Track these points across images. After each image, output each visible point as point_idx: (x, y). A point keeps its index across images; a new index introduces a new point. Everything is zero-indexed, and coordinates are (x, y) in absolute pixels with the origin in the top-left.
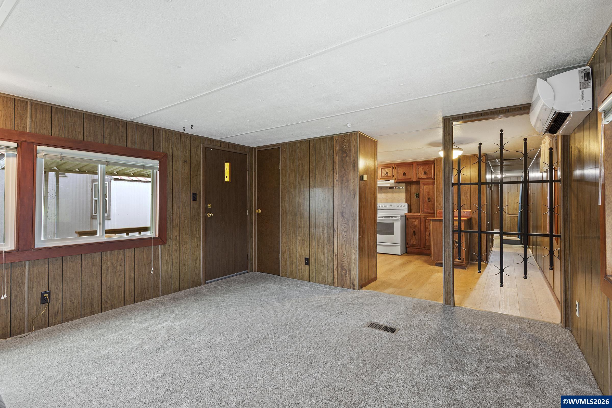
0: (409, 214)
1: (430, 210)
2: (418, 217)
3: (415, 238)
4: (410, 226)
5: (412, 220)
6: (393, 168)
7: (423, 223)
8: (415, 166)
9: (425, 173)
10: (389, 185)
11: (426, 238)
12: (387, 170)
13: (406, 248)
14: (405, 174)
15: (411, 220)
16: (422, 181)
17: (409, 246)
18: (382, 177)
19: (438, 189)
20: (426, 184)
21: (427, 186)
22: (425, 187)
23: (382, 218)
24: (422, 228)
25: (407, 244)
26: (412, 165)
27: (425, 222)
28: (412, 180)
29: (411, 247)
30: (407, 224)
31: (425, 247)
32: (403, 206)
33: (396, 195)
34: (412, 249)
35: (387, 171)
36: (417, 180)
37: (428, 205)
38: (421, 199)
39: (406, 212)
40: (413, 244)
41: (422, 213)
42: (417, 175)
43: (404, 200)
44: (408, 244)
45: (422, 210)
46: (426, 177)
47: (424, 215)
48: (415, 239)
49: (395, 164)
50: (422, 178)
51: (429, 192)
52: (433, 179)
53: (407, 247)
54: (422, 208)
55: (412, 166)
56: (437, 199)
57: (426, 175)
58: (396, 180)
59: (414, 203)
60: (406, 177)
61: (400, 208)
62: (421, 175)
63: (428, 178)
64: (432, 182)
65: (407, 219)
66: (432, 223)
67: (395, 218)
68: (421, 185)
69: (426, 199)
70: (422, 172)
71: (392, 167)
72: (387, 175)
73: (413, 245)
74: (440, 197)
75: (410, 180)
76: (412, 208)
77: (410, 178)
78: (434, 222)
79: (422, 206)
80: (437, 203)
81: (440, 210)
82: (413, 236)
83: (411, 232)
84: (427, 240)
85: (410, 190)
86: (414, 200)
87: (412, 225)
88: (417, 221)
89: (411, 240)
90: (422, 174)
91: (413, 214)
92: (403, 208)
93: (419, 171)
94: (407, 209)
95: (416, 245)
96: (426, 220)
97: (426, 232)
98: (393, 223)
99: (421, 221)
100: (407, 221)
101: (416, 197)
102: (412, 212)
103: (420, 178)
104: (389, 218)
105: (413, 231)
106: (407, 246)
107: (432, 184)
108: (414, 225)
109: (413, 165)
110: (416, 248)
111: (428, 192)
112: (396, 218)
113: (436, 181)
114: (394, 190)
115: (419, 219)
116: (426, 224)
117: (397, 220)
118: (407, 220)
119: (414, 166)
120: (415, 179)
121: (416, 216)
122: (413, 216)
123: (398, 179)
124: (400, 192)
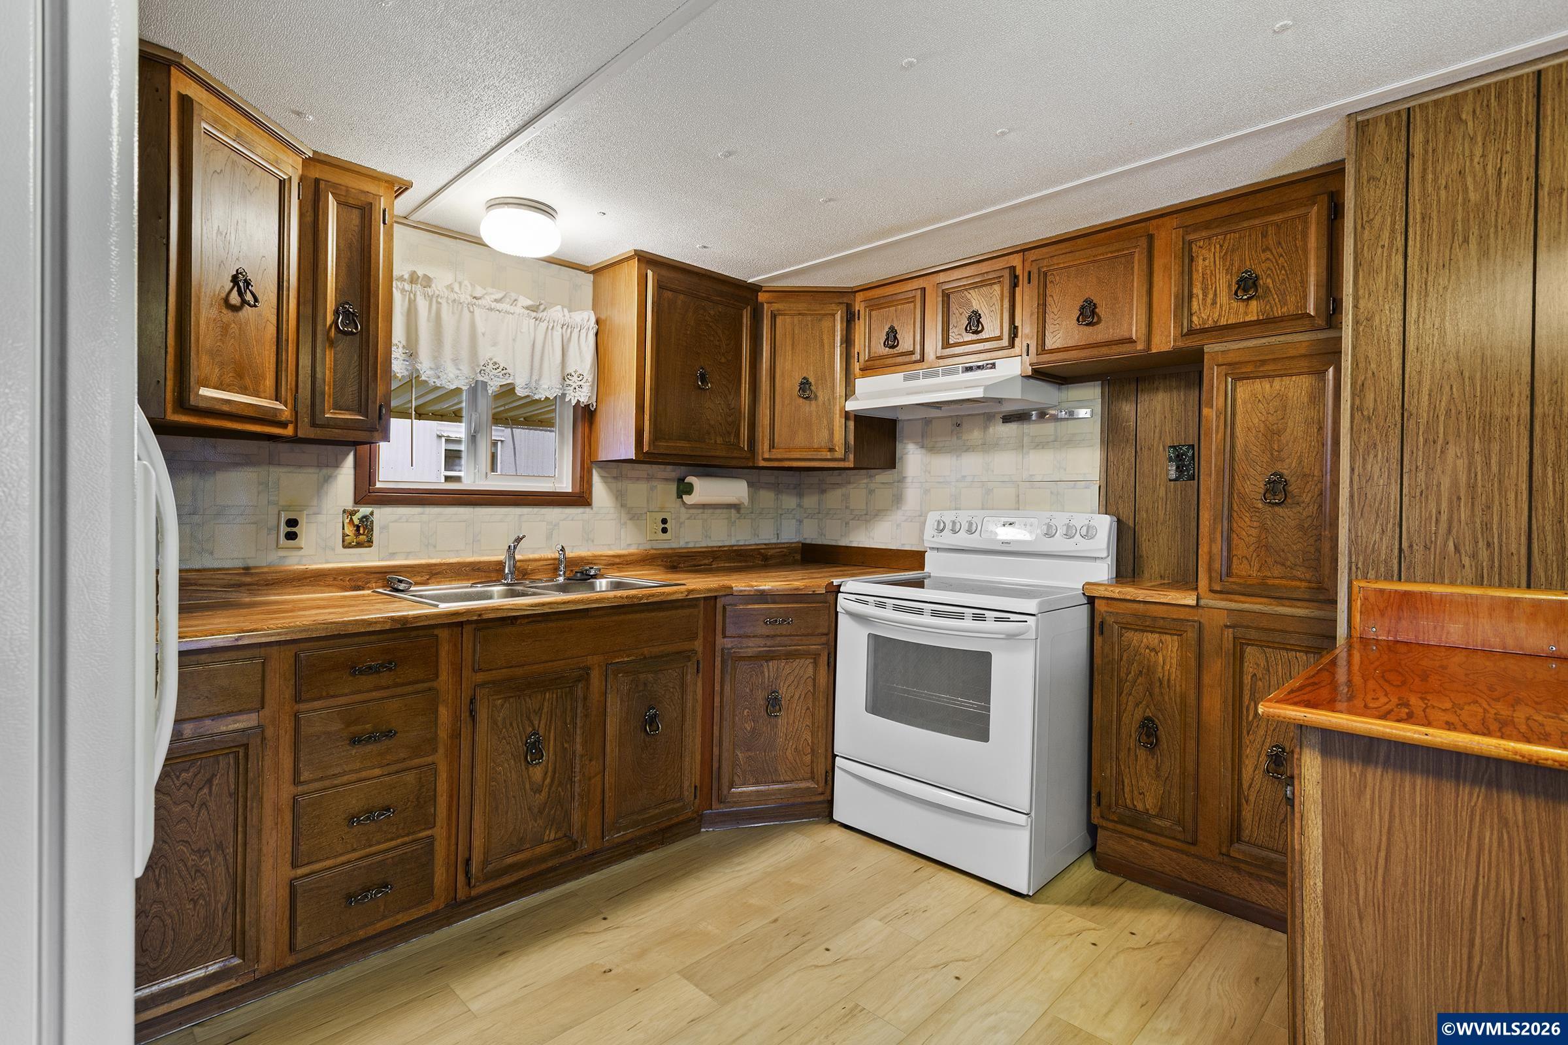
0: (1130, 592)
1: (1278, 571)
2: (1176, 614)
3: (1158, 768)
4: (1123, 675)
5: (1134, 638)
6: (1016, 277)
7: (1216, 668)
8: (1167, 237)
9: (1247, 286)
10: (978, 393)
11: (1245, 785)
12: (977, 301)
13: (1092, 830)
14: (1093, 313)
15: (1129, 634)
16: (1218, 347)
17: (1108, 819)
18: (946, 344)
19: (1370, 396)
20: (1249, 369)
21: (1263, 387)
22: (1244, 391)
23: (920, 612)
24: (1214, 705)
25: (1094, 801)
26: (1143, 242)
27: (1238, 658)
28: (1140, 346)
29: (1120, 827)
30: (1098, 661)
31: (1233, 854)
32: (1084, 532)
33: (1041, 463)
34: (1133, 842)
35: (976, 306)
36: (1180, 344)
37: (1263, 528)
38: (1209, 481)
39: (1102, 572)
40: (1140, 807)
41: (1217, 587)
42: (1179, 307)
43: (1092, 495)
44: (1104, 801)
45: (1217, 565)
46: (1253, 311)
47: (1233, 605)
48: (1158, 776)
49: (1024, 250)
50: (1223, 322)
51: (1279, 433)
52: (1321, 322)
53: (1095, 821)
54: (1216, 549)
55: (1145, 246)
56: (1361, 479)
57: (1254, 303)
58: (1033, 356)
59: (1161, 513)
60: (1100, 333)
61: (1059, 544)
62: (1214, 303)
63: (1267, 324)
64: (1303, 351)
65: (1102, 624)
67: (997, 620)
68: (1213, 375)
69: (1253, 485)
70: (1223, 284)
71: (1006, 273)
72: (976, 332)
73: (1136, 820)
74: (1395, 466)
75: (1126, 348)
76: (1145, 547)
77: (1126, 335)
79: (1218, 535)
80: (1352, 516)
81: (1388, 578)
82: (1142, 754)
83: (1126, 719)
84: (1252, 798)
85: (1132, 424)
86: (1162, 492)
87: (1135, 668)
88: (1172, 644)
89: (1126, 781)
90: (1224, 298)
91: (1141, 594)
92: (1078, 545)
93: (1197, 277)
94: (1104, 554)
95: (1158, 822)
96: (1249, 649)
97: (1246, 740)
98: (984, 659)
99: (1207, 646)
100: (1098, 640)
101: (1173, 474)
102: (1146, 575)
103: (1203, 331)
104: (960, 616)
105: (1138, 715)
106: (1096, 812)
107: (1304, 363)
108: (1148, 671)
109: (1151, 238)
110: (1161, 840)
111: (1272, 434)
112: (1007, 620)
113: (1356, 322)
114: (1032, 429)
115: (1191, 635)
116: (1247, 679)
117: (1011, 636)
118: (1102, 633)
119: (1158, 244)
120: (1165, 340)
121: (1164, 607)
122: (1148, 606)
123: (1042, 349)
124: (1070, 442)
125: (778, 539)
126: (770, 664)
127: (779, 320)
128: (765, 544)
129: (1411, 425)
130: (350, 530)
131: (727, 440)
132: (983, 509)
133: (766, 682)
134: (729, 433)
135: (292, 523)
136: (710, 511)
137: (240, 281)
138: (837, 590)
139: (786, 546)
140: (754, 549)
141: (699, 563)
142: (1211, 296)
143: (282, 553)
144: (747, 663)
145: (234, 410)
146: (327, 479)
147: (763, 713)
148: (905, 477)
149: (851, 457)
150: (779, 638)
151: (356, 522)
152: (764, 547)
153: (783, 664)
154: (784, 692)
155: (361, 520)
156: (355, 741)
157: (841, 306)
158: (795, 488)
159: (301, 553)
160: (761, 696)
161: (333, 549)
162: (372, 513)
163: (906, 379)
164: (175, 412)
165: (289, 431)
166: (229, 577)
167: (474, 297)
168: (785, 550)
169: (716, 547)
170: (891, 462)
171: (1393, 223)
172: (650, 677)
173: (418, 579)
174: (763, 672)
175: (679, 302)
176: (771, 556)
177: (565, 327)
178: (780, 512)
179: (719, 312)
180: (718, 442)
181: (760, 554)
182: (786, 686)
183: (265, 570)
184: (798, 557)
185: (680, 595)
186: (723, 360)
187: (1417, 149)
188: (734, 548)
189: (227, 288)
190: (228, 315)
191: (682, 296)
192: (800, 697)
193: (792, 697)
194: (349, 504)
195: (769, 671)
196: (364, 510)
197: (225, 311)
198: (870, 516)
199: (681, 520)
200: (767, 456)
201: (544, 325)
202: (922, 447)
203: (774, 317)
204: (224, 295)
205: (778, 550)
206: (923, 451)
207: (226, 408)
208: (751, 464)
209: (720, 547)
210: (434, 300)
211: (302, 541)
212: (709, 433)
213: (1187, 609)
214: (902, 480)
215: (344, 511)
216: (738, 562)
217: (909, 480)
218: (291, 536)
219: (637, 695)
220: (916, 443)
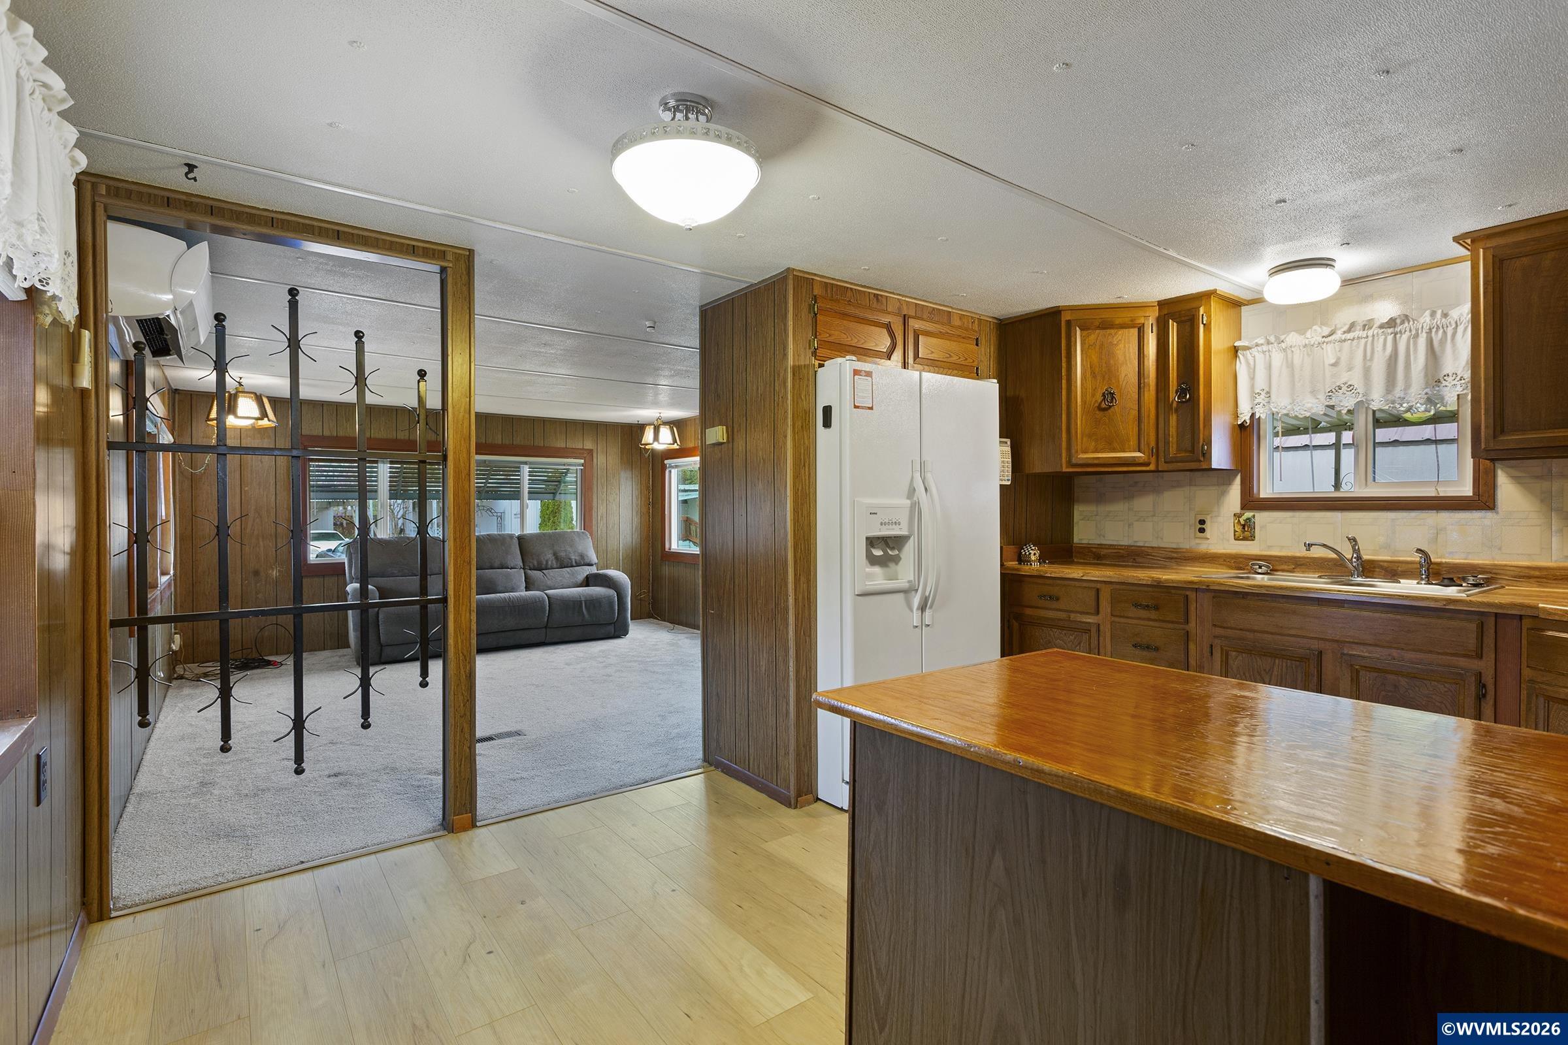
130: (1239, 528)
135: (1202, 522)
137: (1109, 396)
143: (1198, 541)
145: (1101, 462)
146: (1224, 493)
151: (1243, 522)
155: (1245, 521)
156: (1135, 646)
159: (1208, 542)
161: (1228, 541)
162: (1254, 516)
164: (1067, 467)
165: (1152, 467)
166: (1166, 553)
167: (1323, 337)
173: (1285, 567)
175: (1546, 264)
177: (1434, 330)
183: (1184, 550)
189: (1099, 401)
190: (1099, 414)
191: (1552, 255)
194: (1238, 510)
196: (1248, 514)
197: (1097, 412)
201: (1405, 337)
204: (1097, 405)
207: (1096, 462)
210: (1289, 352)
211: (1208, 534)
215: (1235, 515)
218: (1202, 530)
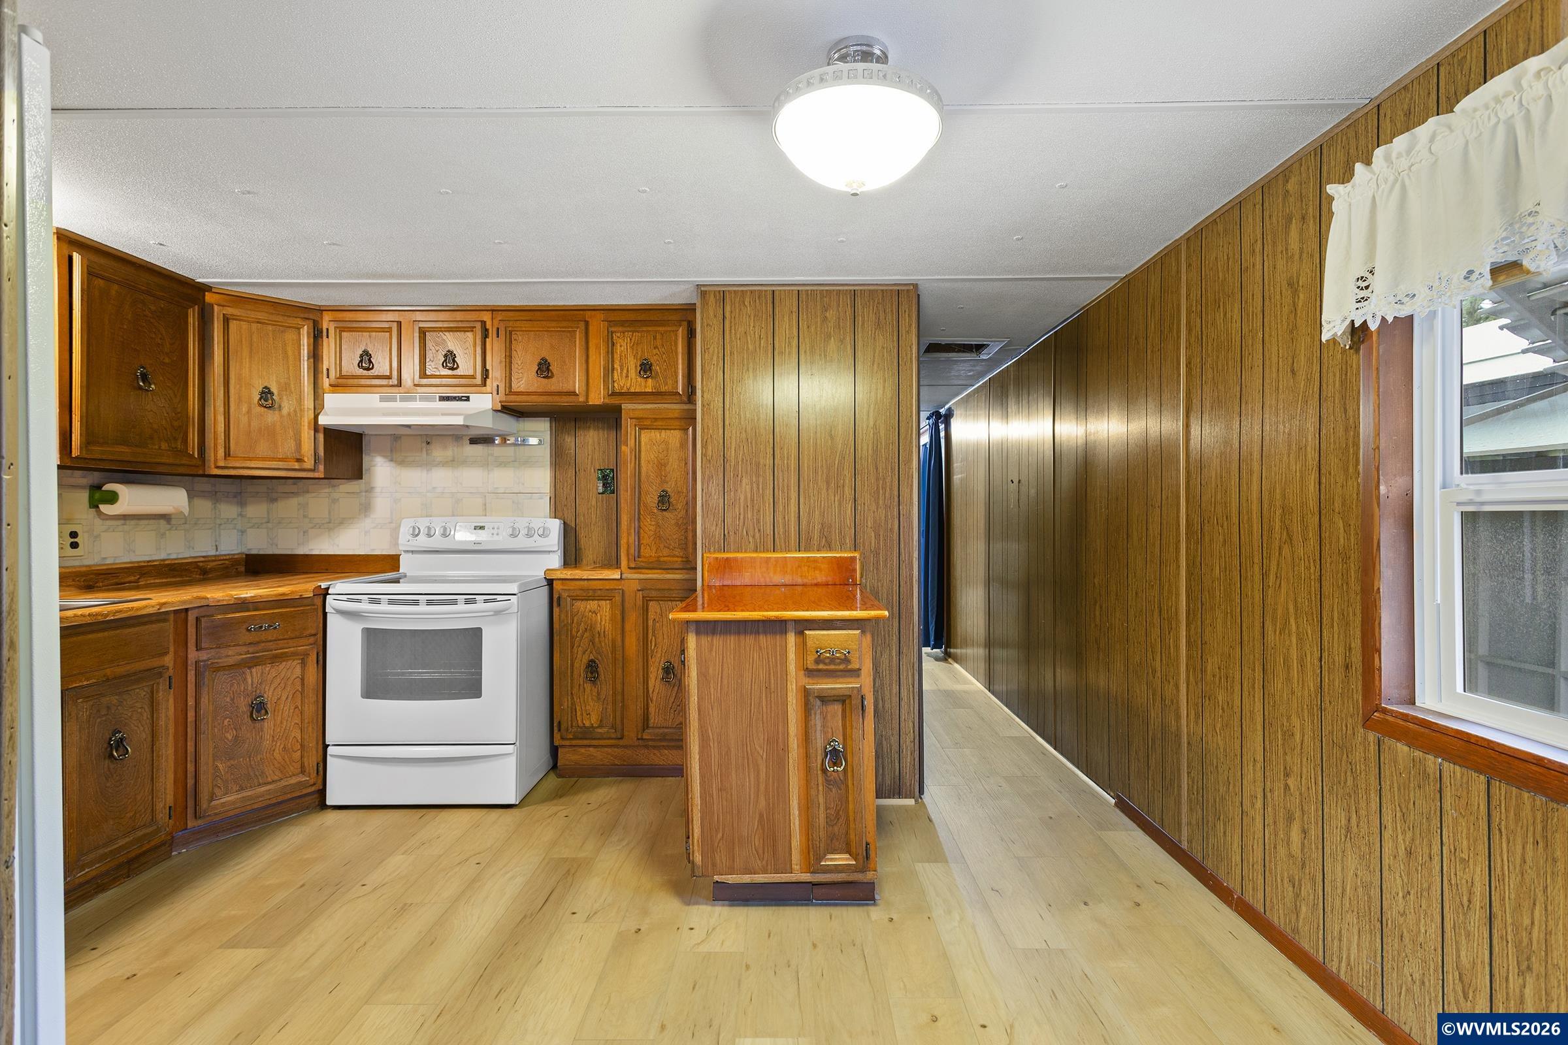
0: (569, 574)
1: (666, 552)
2: (608, 586)
3: (599, 694)
4: (574, 633)
5: (581, 605)
6: (487, 330)
7: (633, 618)
8: (598, 326)
9: (646, 368)
10: (459, 421)
11: (651, 690)
12: (452, 342)
13: (554, 751)
14: (548, 369)
15: (578, 604)
16: (630, 406)
17: (567, 739)
18: (423, 375)
19: (710, 448)
20: (648, 423)
21: (656, 435)
22: (646, 436)
23: (416, 603)
24: (632, 644)
25: (556, 729)
26: (582, 325)
27: (646, 610)
28: (581, 399)
29: (574, 742)
30: (556, 626)
31: (645, 737)
32: (541, 532)
33: (503, 478)
34: (583, 750)
35: (451, 346)
36: (607, 401)
37: (658, 525)
38: (625, 495)
39: (554, 561)
40: (587, 724)
41: (633, 565)
42: (606, 376)
43: (545, 504)
44: (562, 727)
45: (632, 551)
46: (649, 386)
47: (642, 576)
48: (599, 699)
49: (494, 310)
50: (632, 390)
51: (665, 465)
52: (685, 399)
53: (556, 743)
54: (631, 540)
55: (583, 328)
56: (707, 494)
57: (650, 380)
58: (502, 397)
59: (593, 516)
60: (554, 385)
61: (521, 542)
62: (627, 376)
63: (657, 395)
64: (676, 415)
65: (559, 598)
66: (698, 646)
67: (486, 601)
68: (628, 424)
69: (652, 500)
70: (632, 365)
71: (478, 325)
72: (452, 369)
73: (586, 734)
74: (721, 489)
75: (572, 398)
76: (583, 542)
77: (572, 390)
78: (705, 640)
79: (633, 531)
80: (703, 516)
81: (720, 551)
82: (588, 686)
83: (576, 665)
84: (654, 699)
85: (572, 451)
86: (594, 502)
87: (582, 627)
88: (605, 605)
89: (578, 708)
90: (633, 374)
91: (586, 575)
92: (538, 542)
93: (617, 357)
94: (556, 549)
95: (599, 730)
96: (651, 603)
97: (650, 662)
98: (480, 630)
99: (627, 605)
100: (556, 610)
101: (601, 489)
102: (584, 562)
103: (621, 394)
104: (454, 602)
105: (585, 660)
106: (557, 736)
107: (677, 423)
108: (590, 628)
109: (587, 323)
110: (602, 742)
111: (661, 465)
112: (494, 601)
113: (703, 406)
114: (496, 451)
115: (618, 599)
116: (650, 623)
117: (497, 613)
118: (559, 605)
119: (592, 329)
120: (598, 397)
121: (601, 582)
122: (590, 582)
123: (510, 392)
124: (527, 463)
125: (217, 550)
126: (254, 670)
127: (233, 325)
128: (203, 557)
129: (727, 466)
131: (173, 446)
132: (453, 516)
133: (250, 688)
134: (175, 439)
136: (133, 522)
138: (325, 593)
139: (228, 557)
140: (191, 562)
141: (123, 581)
142: (625, 371)
144: (227, 673)
147: (247, 719)
148: (372, 488)
149: (321, 467)
150: (263, 645)
152: (202, 559)
153: (267, 669)
154: (269, 696)
157: (308, 321)
158: (235, 497)
160: (243, 705)
163: (382, 400)
168: (227, 562)
169: (144, 562)
170: (358, 473)
171: (718, 353)
172: (114, 699)
174: (245, 679)
175: (113, 293)
176: (210, 569)
178: (218, 522)
179: (161, 308)
180: (163, 447)
181: (198, 567)
182: (272, 689)
184: (242, 569)
185: (151, 609)
186: (167, 360)
187: (727, 315)
188: (167, 562)
191: (116, 287)
192: (287, 698)
193: (279, 699)
195: (252, 678)
198: (333, 524)
199: (95, 533)
200: (221, 464)
202: (391, 460)
203: (226, 320)
205: (220, 563)
206: (392, 464)
208: (201, 472)
209: (148, 562)
212: (152, 438)
213: (615, 582)
214: (370, 490)
216: (171, 577)
217: (378, 490)
219: (99, 720)
220: (384, 457)
